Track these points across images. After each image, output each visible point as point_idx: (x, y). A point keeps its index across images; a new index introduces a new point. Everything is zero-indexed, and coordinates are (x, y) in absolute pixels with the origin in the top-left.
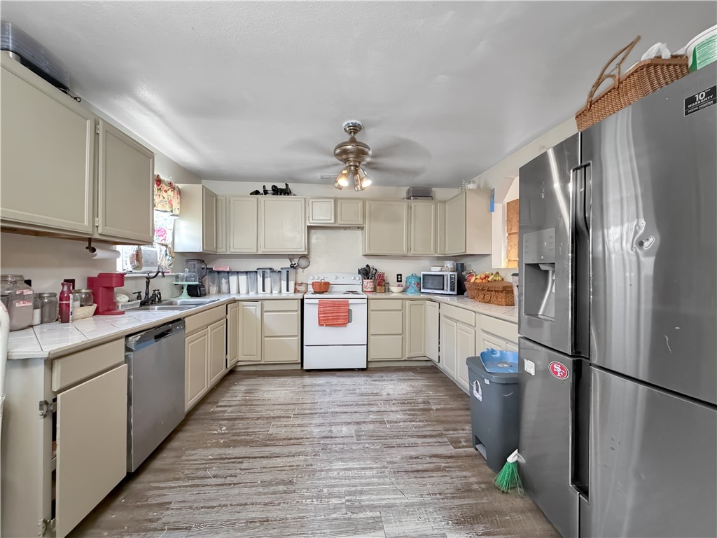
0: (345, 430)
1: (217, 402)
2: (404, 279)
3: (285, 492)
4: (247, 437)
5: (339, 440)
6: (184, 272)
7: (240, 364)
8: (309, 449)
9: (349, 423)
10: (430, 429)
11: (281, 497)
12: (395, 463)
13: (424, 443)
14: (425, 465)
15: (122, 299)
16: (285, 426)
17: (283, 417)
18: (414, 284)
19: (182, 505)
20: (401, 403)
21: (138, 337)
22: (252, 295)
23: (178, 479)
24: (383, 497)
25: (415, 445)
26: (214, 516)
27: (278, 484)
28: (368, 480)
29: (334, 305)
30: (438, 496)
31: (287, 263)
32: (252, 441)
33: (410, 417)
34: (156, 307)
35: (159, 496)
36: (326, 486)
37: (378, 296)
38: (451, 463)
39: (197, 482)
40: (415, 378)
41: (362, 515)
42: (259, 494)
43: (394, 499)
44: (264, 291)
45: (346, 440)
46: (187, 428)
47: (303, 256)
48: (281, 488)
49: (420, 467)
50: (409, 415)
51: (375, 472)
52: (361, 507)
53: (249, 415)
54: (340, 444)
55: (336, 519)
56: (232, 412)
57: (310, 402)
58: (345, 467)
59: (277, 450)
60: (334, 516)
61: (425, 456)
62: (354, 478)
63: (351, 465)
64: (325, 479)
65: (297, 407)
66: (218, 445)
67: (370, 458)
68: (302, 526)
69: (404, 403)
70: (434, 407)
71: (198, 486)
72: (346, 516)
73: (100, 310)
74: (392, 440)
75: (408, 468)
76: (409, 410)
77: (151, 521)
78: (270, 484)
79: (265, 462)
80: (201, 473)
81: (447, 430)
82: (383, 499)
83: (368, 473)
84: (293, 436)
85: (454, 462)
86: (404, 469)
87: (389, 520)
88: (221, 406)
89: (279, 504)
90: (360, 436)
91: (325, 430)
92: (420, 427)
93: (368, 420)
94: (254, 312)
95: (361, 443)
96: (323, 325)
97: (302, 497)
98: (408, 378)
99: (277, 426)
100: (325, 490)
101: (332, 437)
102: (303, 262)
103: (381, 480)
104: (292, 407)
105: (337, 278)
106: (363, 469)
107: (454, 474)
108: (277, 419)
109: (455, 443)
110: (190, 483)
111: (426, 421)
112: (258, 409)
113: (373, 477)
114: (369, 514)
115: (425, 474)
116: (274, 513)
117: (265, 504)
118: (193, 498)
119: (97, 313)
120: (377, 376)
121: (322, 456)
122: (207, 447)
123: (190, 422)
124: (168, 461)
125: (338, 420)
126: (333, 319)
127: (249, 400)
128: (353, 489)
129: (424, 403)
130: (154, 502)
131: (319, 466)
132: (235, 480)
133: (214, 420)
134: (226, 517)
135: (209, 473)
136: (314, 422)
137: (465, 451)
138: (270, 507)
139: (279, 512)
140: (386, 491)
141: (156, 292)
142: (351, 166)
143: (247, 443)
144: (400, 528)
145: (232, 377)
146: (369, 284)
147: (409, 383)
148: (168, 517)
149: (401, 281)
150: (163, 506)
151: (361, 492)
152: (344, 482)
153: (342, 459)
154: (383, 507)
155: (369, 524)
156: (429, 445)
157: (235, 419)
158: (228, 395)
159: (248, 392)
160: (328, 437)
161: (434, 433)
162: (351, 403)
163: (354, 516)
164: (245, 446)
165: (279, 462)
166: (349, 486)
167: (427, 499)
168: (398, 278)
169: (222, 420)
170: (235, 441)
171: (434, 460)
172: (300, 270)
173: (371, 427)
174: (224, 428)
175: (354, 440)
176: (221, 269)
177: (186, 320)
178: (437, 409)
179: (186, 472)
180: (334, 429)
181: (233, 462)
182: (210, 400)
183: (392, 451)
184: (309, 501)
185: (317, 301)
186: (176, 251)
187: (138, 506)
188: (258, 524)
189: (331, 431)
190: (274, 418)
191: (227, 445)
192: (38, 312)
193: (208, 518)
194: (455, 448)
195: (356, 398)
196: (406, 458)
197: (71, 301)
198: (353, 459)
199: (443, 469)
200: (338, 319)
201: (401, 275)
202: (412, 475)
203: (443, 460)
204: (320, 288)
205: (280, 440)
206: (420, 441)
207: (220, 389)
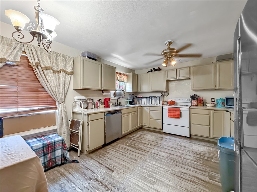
0: (164, 154)
1: (132, 135)
2: (215, 100)
3: (134, 162)
4: (134, 146)
5: (159, 156)
6: (128, 97)
7: (143, 126)
8: (148, 155)
9: (167, 153)
10: (202, 167)
11: (132, 163)
12: (175, 171)
13: (194, 171)
14: (187, 177)
15: (111, 104)
16: (146, 147)
17: (147, 144)
18: (221, 103)
19: (112, 154)
20: (196, 154)
21: (107, 113)
22: (148, 105)
23: (114, 149)
24: (162, 178)
25: (190, 170)
26: (116, 160)
27: (133, 160)
28: (160, 171)
29: (174, 110)
30: (184, 189)
31: (160, 94)
32: (134, 147)
33: (196, 160)
34: (119, 107)
35: (109, 151)
36: (145, 166)
37: (199, 107)
38: (202, 182)
39: (117, 151)
40: (214, 147)
41: (150, 178)
42: (128, 160)
43: (165, 180)
44: (151, 103)
45: (161, 157)
46: (122, 139)
47: (166, 92)
48: (134, 161)
49: (184, 177)
50: (196, 159)
51: (164, 170)
52: (152, 176)
53: (138, 141)
54: (159, 157)
55: (142, 175)
56: (134, 139)
57: (158, 142)
58: (155, 164)
59: (139, 152)
60: (142, 174)
61: (190, 175)
62: (156, 168)
63: (158, 164)
64: (147, 164)
65: (153, 142)
66: (126, 145)
67: (166, 166)
68: (132, 172)
69: (197, 154)
70: (213, 161)
71: (117, 152)
72: (145, 176)
73: (106, 106)
74: (180, 164)
75: (179, 175)
76: (198, 157)
77: (105, 155)
78: (132, 159)
79: (134, 153)
80: (119, 150)
81: (211, 171)
82: (161, 178)
83: (162, 169)
84: (146, 150)
85: (204, 183)
86: (176, 174)
87: (158, 184)
88: (133, 136)
89: (131, 164)
90: (168, 158)
91: (157, 152)
92: (198, 165)
93: (175, 154)
94: (147, 110)
95: (166, 160)
96: (170, 117)
97: (137, 165)
98: (209, 146)
99: (143, 146)
100: (145, 167)
101: (157, 155)
102: (166, 94)
103: (165, 173)
104: (152, 142)
105: (179, 99)
106: (161, 167)
107: (199, 187)
108: (145, 144)
109: (211, 177)
110: (116, 151)
111: (203, 164)
112: (141, 140)
113: (163, 171)
114: (153, 179)
115: (184, 180)
116: (128, 166)
117: (128, 163)
118: (114, 154)
119: (105, 107)
120: (192, 141)
121: (150, 158)
122: (123, 145)
123: (124, 138)
124: (115, 145)
125: (164, 151)
126: (173, 115)
127: (141, 137)
128: (153, 171)
129: (209, 157)
130: (108, 152)
131: (148, 160)
132: (125, 154)
133: (129, 139)
134: (118, 161)
135: (120, 150)
136: (155, 148)
137: (215, 183)
138: (128, 164)
139: (129, 166)
140: (164, 177)
141: (120, 103)
142: (168, 58)
143: (133, 147)
144: (160, 189)
145: (140, 130)
146: (195, 102)
147: (207, 148)
148: (108, 155)
149: (214, 101)
150: (109, 153)
151: (155, 173)
152: (152, 168)
153: (156, 162)
154: (159, 180)
155: (151, 181)
156: (196, 172)
157: (134, 140)
158: (136, 134)
159: (142, 135)
160: (156, 154)
161: (203, 170)
162: (173, 147)
163: (148, 177)
164: (132, 148)
165: (138, 155)
166: (152, 169)
167: (178, 187)
168: (212, 100)
169: (131, 140)
170: (130, 145)
171: (193, 178)
172: (165, 97)
173: (175, 157)
174: (130, 142)
175: (165, 158)
176: (139, 97)
177: (122, 110)
178: (214, 162)
179: (116, 148)
180: (160, 153)
181: (127, 150)
182: (131, 134)
183: (177, 167)
184: (138, 167)
185: (167, 108)
186: (127, 92)
187: (105, 151)
188: (123, 166)
189: (159, 153)
190: (144, 143)
191: (128, 146)
192: (93, 106)
193: (114, 159)
194: (209, 179)
195: (176, 146)
196: (181, 172)
197: (98, 104)
198: (159, 163)
199: (196, 183)
200: (176, 115)
201: (214, 99)
202: (178, 178)
203: (198, 180)
204: (171, 103)
205: (142, 149)
206: (193, 169)
207: (136, 132)
